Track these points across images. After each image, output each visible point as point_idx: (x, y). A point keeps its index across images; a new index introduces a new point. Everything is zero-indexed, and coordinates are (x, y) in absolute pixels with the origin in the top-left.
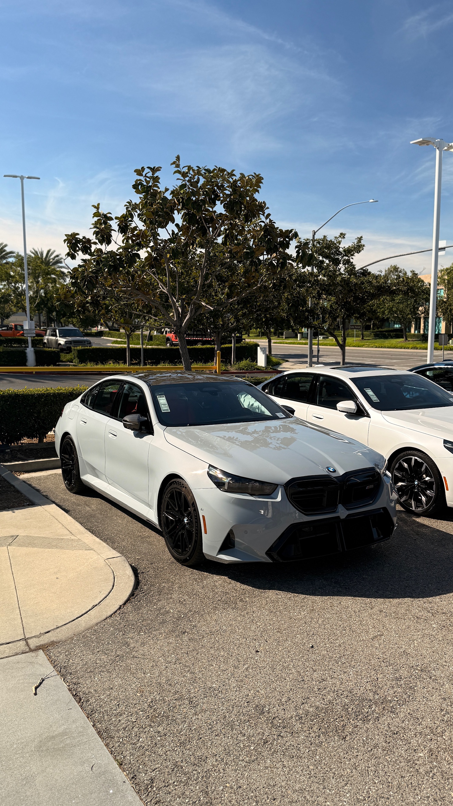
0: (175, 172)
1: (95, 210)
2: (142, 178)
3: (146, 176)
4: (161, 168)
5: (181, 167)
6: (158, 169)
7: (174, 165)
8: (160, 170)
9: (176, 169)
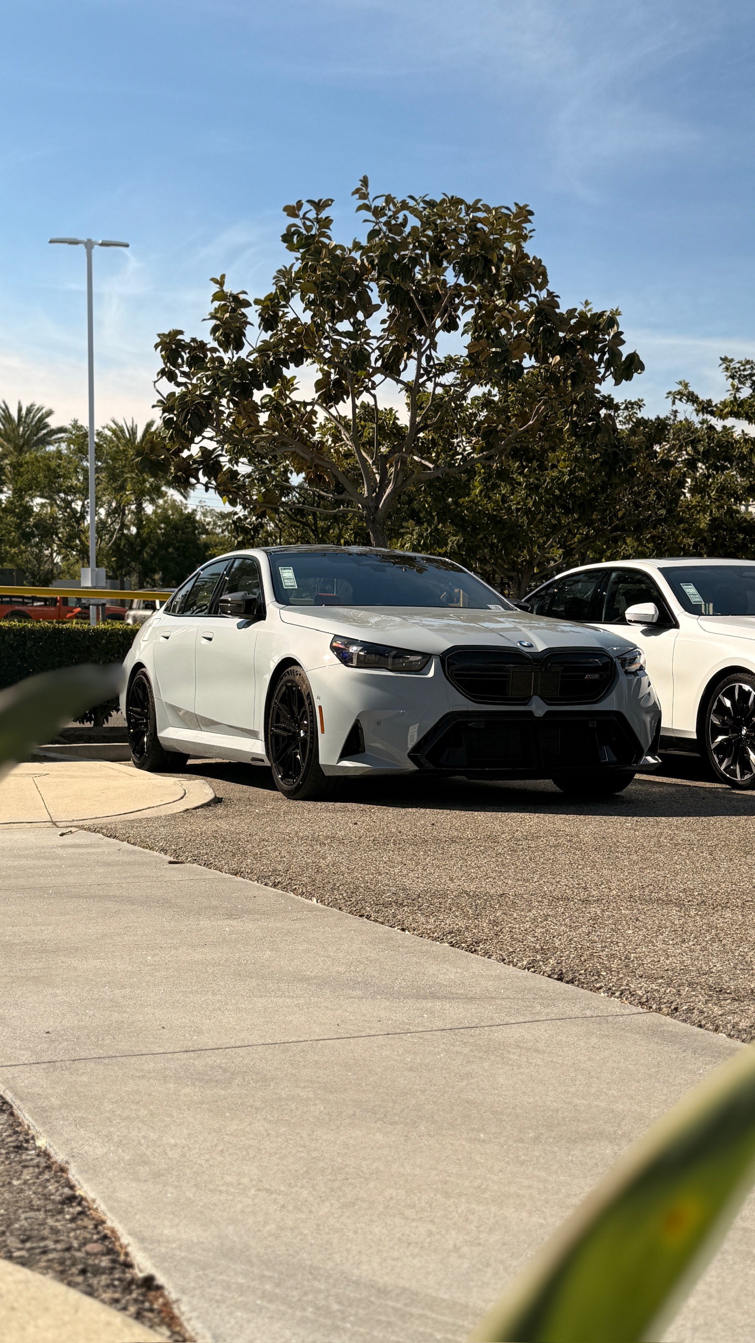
0: (360, 208)
1: (215, 288)
2: (298, 222)
3: (304, 218)
4: (332, 201)
5: (371, 197)
6: (327, 203)
7: (357, 196)
8: (330, 205)
9: (361, 202)
